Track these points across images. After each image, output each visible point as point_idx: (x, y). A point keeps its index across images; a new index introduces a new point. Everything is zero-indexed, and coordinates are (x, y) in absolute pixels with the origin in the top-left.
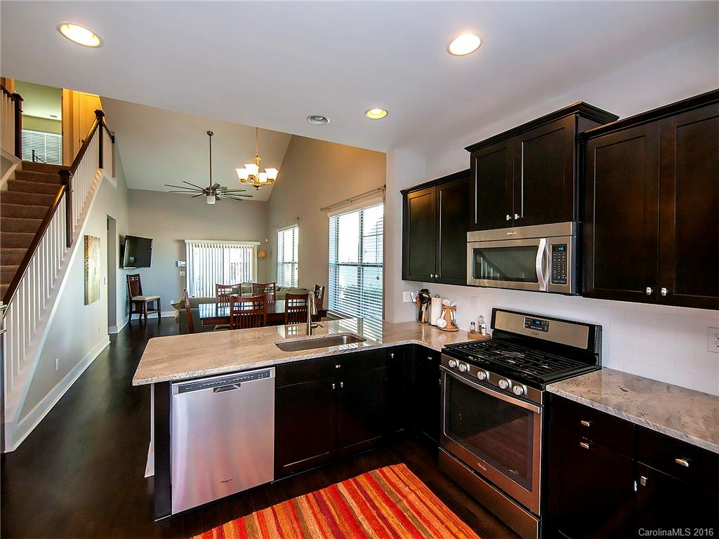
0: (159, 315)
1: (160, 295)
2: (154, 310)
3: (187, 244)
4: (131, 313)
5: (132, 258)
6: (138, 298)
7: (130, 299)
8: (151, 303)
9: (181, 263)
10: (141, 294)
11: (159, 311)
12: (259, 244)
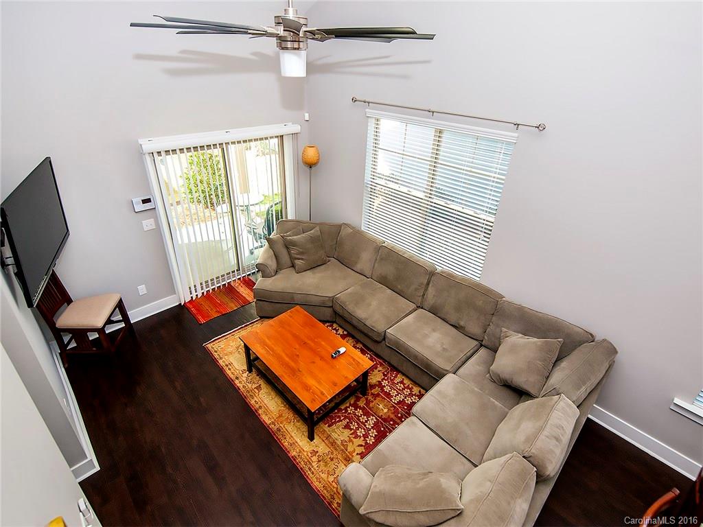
7: (51, 324)
10: (66, 298)
11: (127, 322)
12: (296, 128)
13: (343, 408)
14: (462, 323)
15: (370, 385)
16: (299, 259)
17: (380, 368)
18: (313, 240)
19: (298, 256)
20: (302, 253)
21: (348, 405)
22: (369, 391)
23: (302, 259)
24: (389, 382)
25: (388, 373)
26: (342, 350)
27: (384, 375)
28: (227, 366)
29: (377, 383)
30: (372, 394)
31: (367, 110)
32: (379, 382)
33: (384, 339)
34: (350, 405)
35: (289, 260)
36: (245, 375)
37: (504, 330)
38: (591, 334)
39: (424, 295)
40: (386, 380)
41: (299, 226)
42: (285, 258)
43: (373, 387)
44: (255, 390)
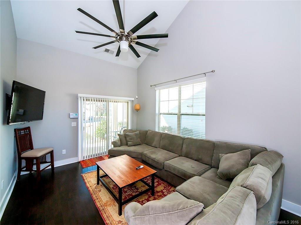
0: (52, 165)
1: (52, 148)
2: (46, 162)
3: (79, 98)
4: (20, 170)
5: (21, 111)
6: (28, 154)
7: (19, 154)
8: (44, 156)
9: (73, 115)
10: (31, 148)
11: (52, 162)
12: (133, 99)
13: (141, 201)
14: (200, 157)
15: (157, 191)
16: (129, 141)
17: (162, 185)
18: (136, 135)
19: (129, 140)
20: (131, 139)
21: (144, 199)
22: (156, 194)
23: (131, 141)
24: (167, 191)
25: (166, 187)
26: (142, 167)
27: (164, 187)
28: (88, 182)
29: (161, 191)
30: (157, 195)
31: (155, 88)
32: (162, 190)
33: (164, 168)
34: (145, 199)
35: (125, 142)
36: (95, 186)
37: (220, 154)
38: (264, 148)
39: (181, 149)
40: (165, 190)
41: (131, 131)
42: (124, 141)
43: (158, 192)
44: (98, 191)
